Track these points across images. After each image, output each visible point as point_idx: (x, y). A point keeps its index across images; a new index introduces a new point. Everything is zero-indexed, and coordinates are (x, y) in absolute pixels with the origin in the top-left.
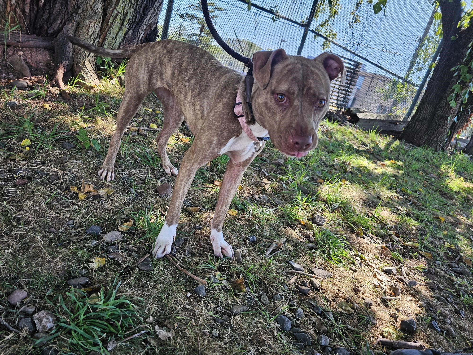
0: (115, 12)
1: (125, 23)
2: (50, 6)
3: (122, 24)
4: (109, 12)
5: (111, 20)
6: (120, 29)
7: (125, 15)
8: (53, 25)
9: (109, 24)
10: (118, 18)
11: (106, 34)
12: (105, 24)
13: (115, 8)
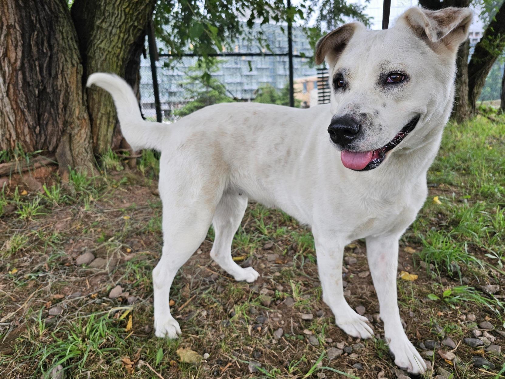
0: (100, 115)
1: (111, 120)
2: (44, 130)
3: (109, 122)
4: (94, 116)
5: (98, 122)
6: (108, 126)
7: (109, 114)
8: (51, 143)
9: (98, 125)
10: (104, 118)
11: (98, 135)
12: (94, 126)
13: (98, 111)
